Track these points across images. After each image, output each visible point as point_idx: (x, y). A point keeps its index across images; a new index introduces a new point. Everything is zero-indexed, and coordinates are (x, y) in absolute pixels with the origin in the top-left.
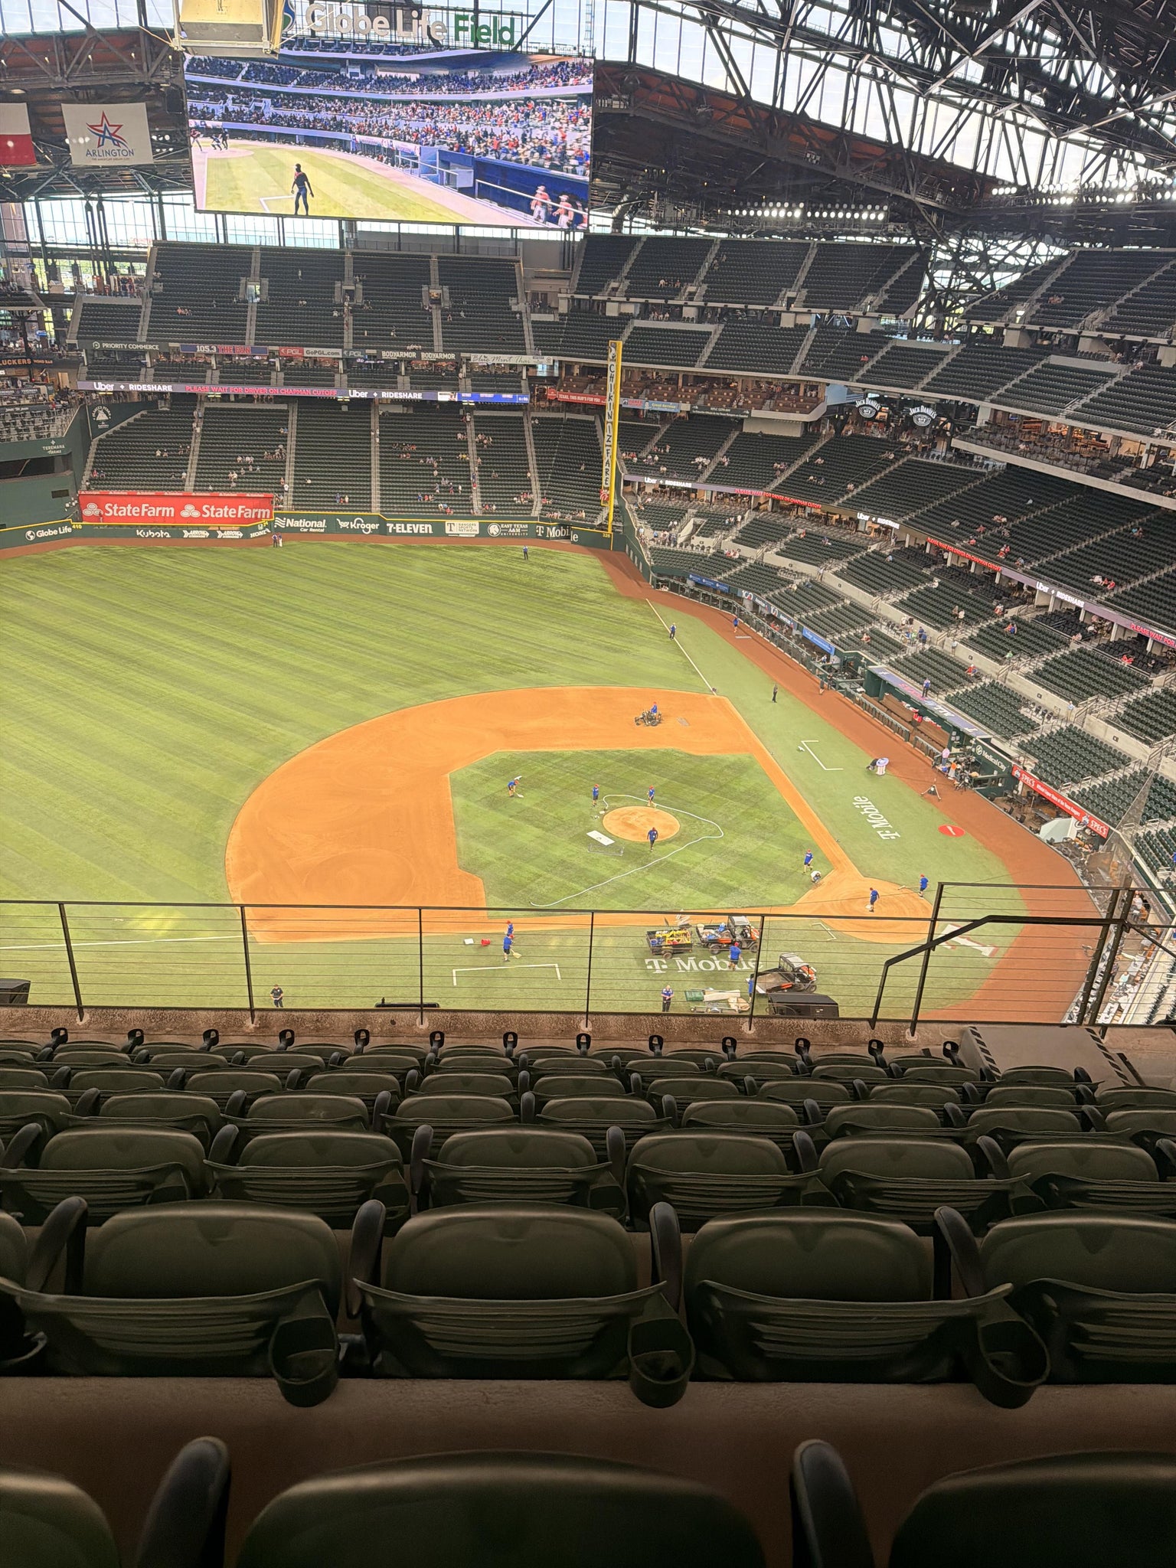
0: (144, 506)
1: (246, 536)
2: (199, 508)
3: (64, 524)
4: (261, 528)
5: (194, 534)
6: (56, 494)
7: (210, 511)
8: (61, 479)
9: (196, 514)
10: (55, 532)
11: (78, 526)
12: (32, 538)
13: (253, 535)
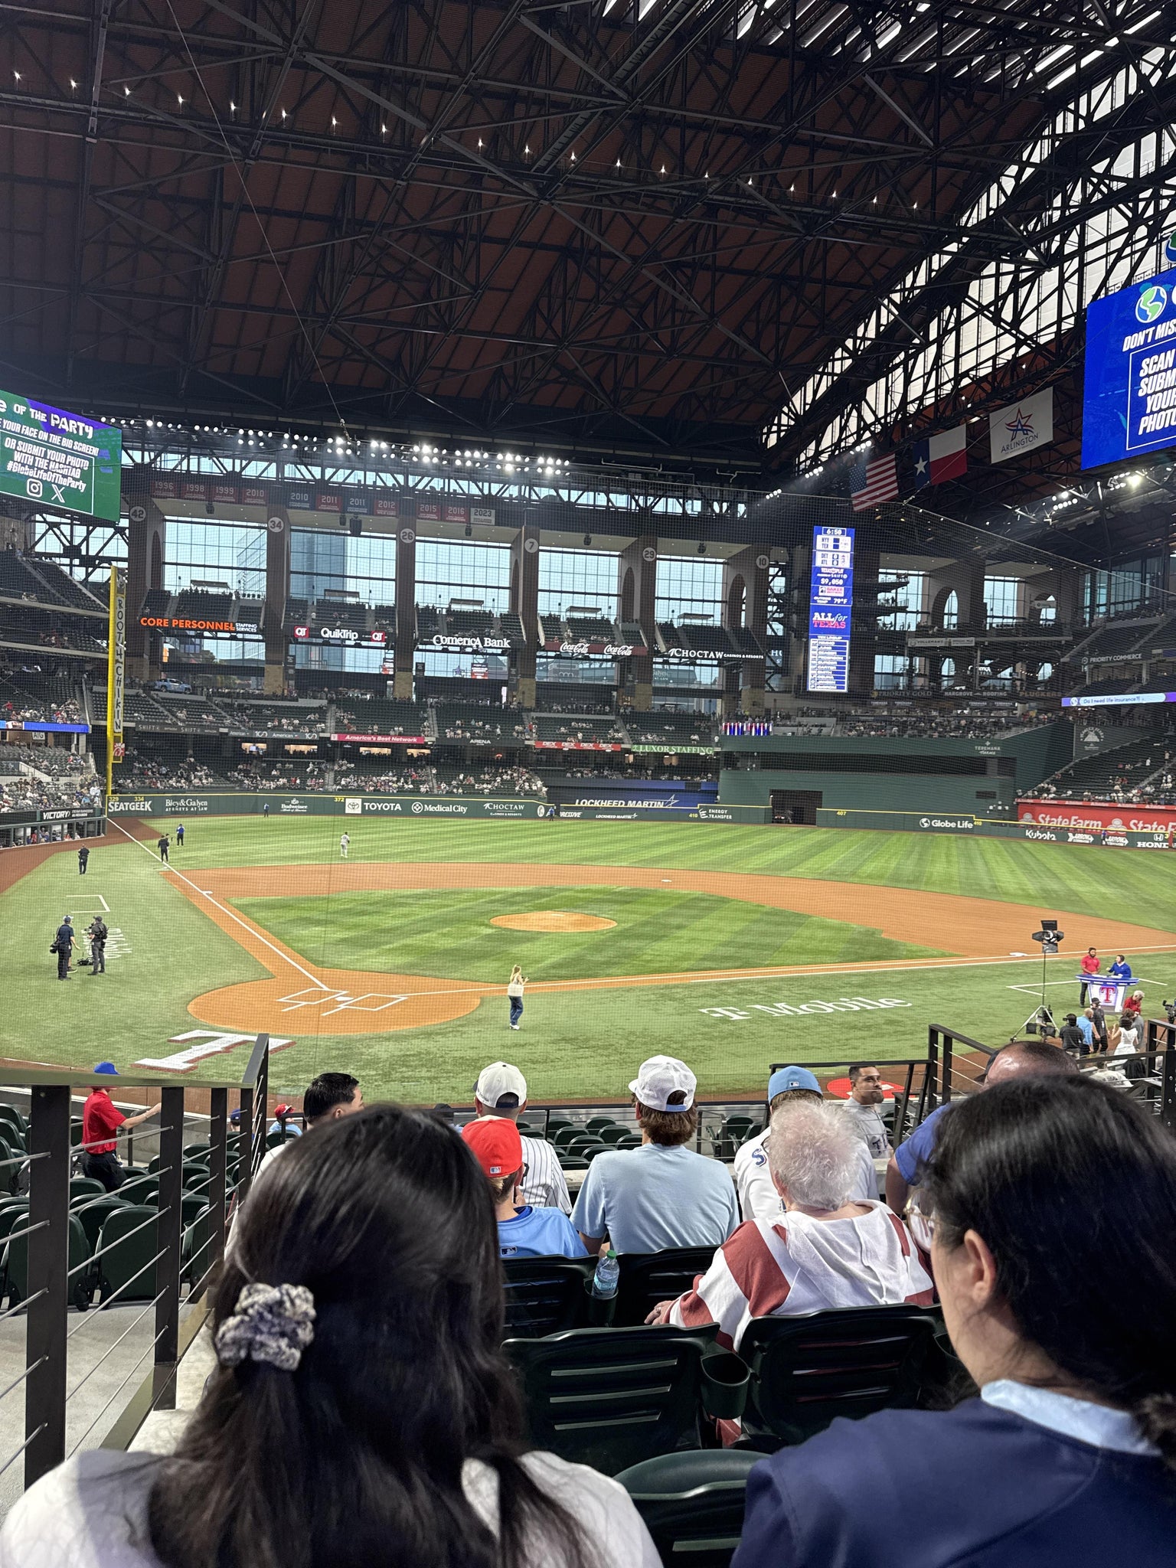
0: (1074, 818)
1: (1132, 845)
2: (1126, 824)
3: (965, 819)
4: (1157, 839)
5: (1080, 838)
6: (981, 795)
7: (1137, 826)
8: (992, 781)
9: (1124, 829)
10: (953, 825)
11: (979, 822)
12: (926, 825)
13: (1139, 844)
